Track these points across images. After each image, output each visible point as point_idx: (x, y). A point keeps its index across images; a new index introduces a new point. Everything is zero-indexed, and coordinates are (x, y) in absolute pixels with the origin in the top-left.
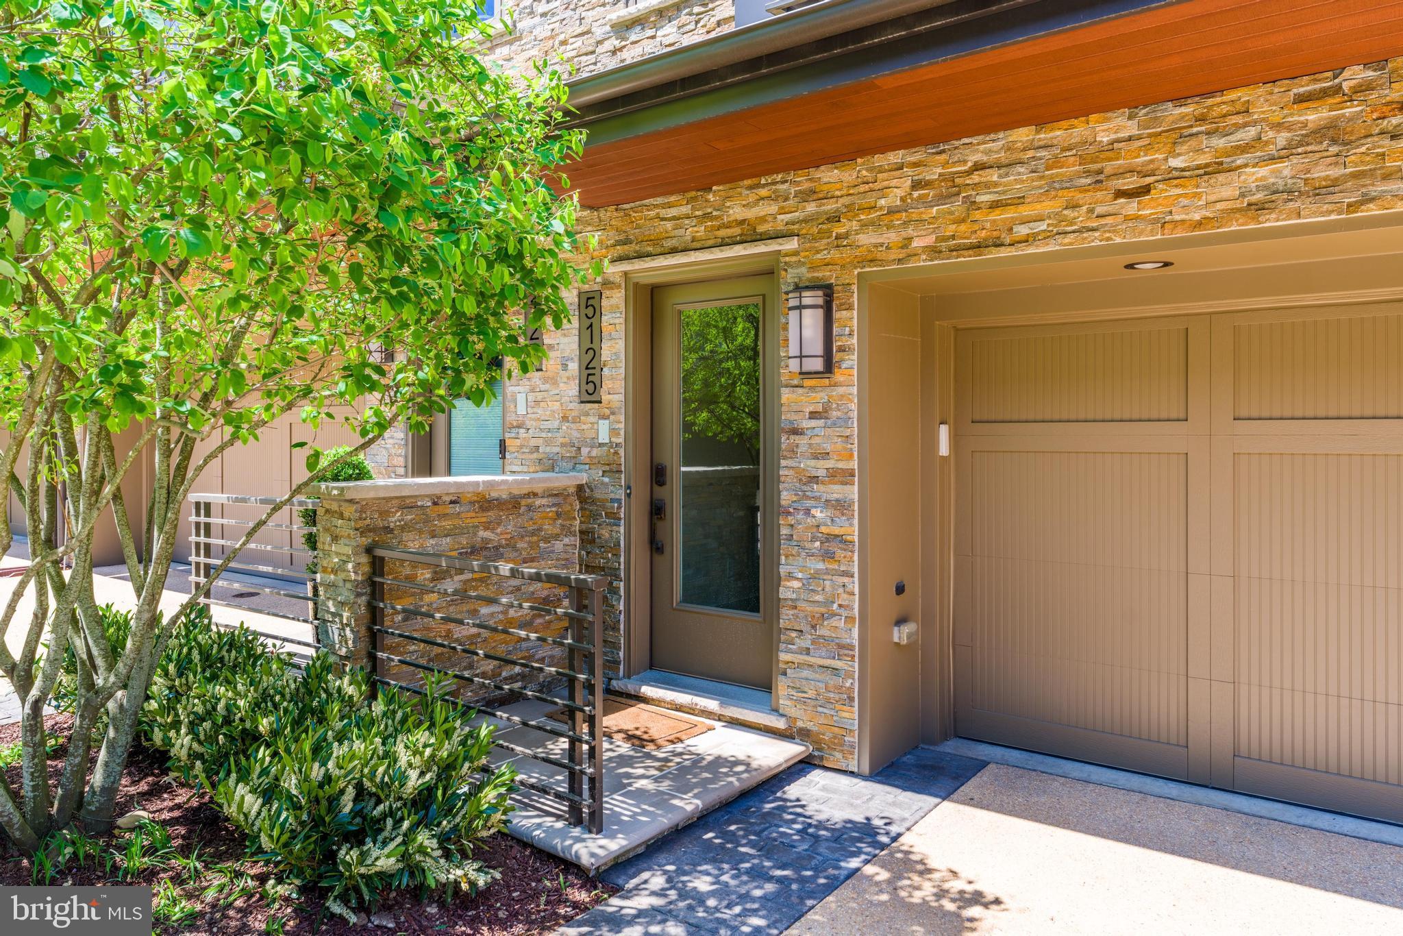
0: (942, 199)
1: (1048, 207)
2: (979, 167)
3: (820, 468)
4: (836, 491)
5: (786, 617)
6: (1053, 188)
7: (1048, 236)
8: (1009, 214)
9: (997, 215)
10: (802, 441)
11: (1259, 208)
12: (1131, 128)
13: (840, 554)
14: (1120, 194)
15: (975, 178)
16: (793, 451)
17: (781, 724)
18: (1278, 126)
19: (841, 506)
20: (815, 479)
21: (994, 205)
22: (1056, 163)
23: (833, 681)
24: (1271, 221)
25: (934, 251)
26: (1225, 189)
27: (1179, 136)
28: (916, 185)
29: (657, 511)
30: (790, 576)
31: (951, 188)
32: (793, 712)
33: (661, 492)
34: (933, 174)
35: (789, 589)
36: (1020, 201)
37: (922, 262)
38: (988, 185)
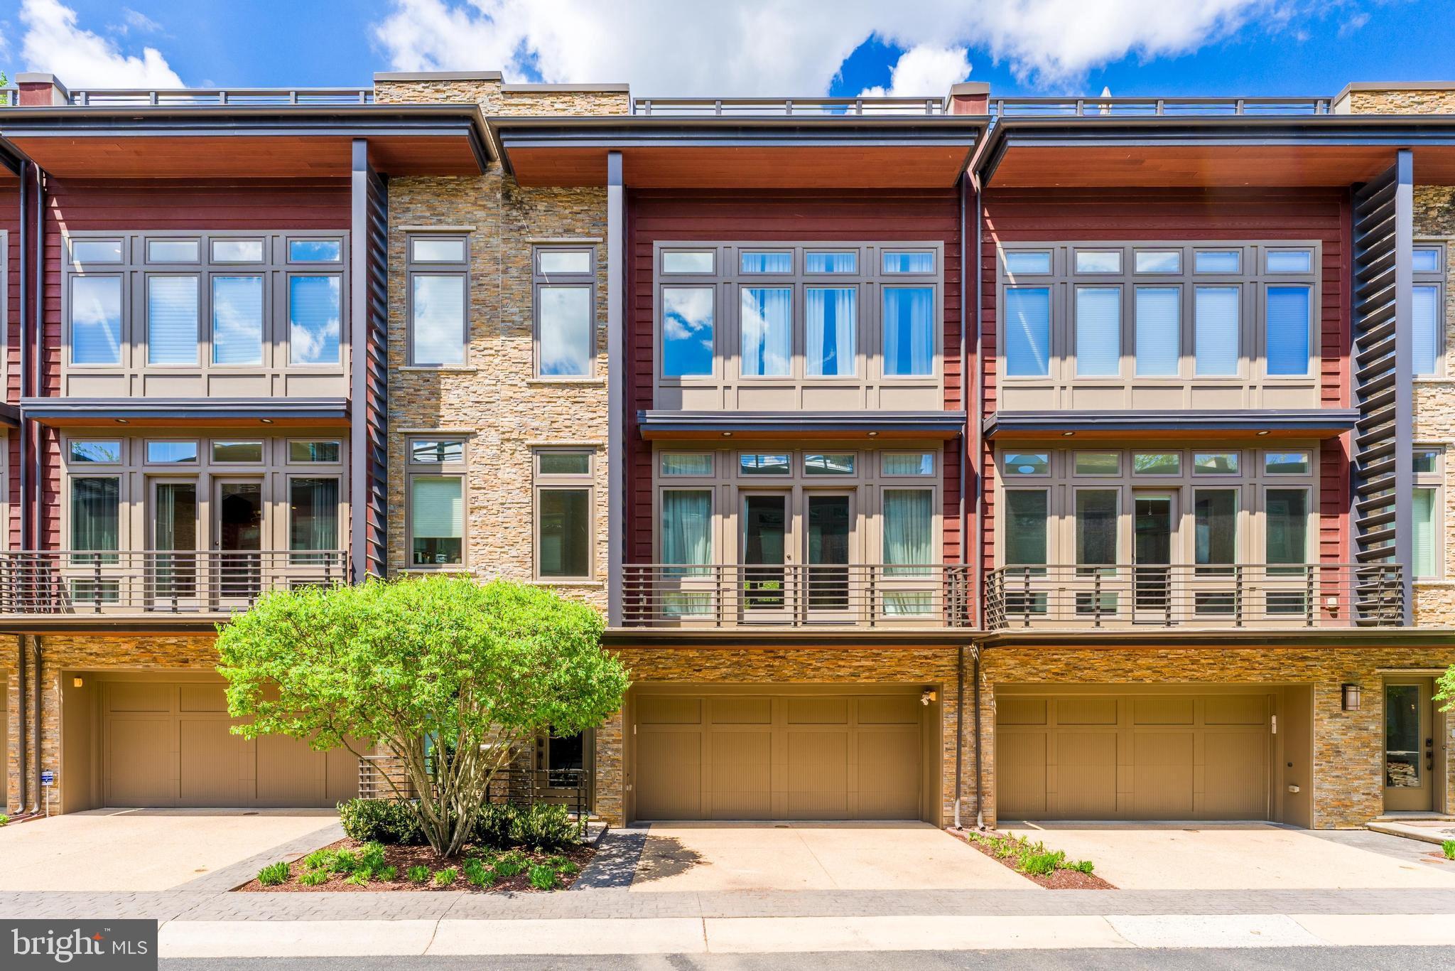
0: (648, 664)
1: (677, 671)
2: (659, 657)
3: (610, 739)
4: (615, 746)
5: (599, 784)
6: (678, 666)
7: (677, 678)
8: (667, 671)
9: (664, 671)
10: (604, 732)
11: (724, 678)
12: (697, 654)
13: (617, 764)
14: (695, 670)
15: (658, 660)
16: (601, 734)
17: (597, 818)
18: (728, 660)
19: (617, 750)
20: (609, 743)
21: (663, 668)
22: (679, 660)
23: (614, 802)
24: (727, 681)
25: (646, 679)
26: (717, 673)
27: (708, 659)
28: (641, 660)
29: (540, 755)
30: (600, 772)
31: (652, 662)
32: (601, 814)
33: (541, 749)
34: (646, 657)
35: (599, 777)
36: (670, 668)
37: (643, 681)
38: (662, 663)
